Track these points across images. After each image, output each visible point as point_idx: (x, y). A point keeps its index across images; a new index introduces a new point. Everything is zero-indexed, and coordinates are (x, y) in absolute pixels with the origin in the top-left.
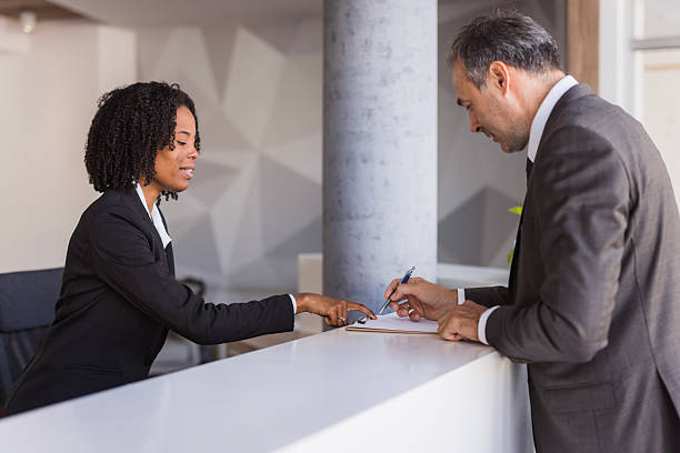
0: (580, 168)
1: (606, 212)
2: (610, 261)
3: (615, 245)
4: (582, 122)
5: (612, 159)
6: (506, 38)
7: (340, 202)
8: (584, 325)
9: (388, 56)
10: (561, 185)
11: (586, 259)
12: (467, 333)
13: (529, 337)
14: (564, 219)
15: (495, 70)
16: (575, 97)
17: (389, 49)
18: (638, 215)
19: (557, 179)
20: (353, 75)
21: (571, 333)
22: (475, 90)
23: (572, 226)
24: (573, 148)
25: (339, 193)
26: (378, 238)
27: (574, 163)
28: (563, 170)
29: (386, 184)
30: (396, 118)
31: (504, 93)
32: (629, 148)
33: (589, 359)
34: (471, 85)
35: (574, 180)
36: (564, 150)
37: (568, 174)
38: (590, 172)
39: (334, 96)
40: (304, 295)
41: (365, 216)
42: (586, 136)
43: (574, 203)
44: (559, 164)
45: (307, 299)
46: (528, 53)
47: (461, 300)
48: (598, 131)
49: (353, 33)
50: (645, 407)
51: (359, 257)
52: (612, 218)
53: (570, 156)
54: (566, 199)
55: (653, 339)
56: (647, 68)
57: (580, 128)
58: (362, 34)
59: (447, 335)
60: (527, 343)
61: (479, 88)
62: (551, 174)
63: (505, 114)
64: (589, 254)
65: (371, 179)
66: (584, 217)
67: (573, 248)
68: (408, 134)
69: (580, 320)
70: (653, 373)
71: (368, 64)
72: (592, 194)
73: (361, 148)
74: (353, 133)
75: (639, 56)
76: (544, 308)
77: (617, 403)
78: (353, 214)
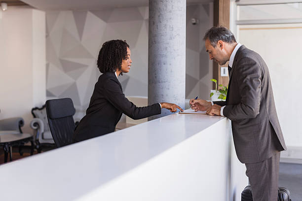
0: (249, 68)
1: (257, 79)
2: (259, 92)
3: (259, 88)
4: (248, 56)
5: (257, 65)
6: (222, 34)
7: (156, 77)
8: (254, 108)
9: (172, 30)
10: (244, 73)
11: (253, 91)
12: (217, 113)
13: (238, 112)
14: (246, 81)
15: (220, 43)
16: (242, 49)
17: (172, 28)
18: (263, 80)
19: (243, 71)
20: (161, 36)
21: (251, 110)
22: (213, 48)
23: (248, 83)
24: (247, 63)
25: (156, 74)
26: (169, 89)
27: (247, 67)
28: (244, 69)
29: (171, 72)
30: (175, 50)
31: (222, 49)
32: (260, 63)
33: (255, 117)
34: (212, 46)
35: (248, 71)
36: (244, 64)
37: (246, 70)
38: (252, 69)
39: (154, 43)
40: (163, 103)
41: (164, 82)
42: (249, 59)
43: (248, 77)
44: (243, 67)
45: (164, 104)
46: (228, 38)
47: (213, 104)
48: (252, 58)
49: (161, 22)
50: (267, 130)
51: (162, 95)
52: (258, 80)
53: (246, 65)
54: (246, 77)
55: (268, 112)
56: (240, 29)
57: (248, 58)
58: (164, 22)
59: (210, 114)
60: (238, 114)
61: (214, 47)
62: (241, 70)
63: (222, 55)
64: (254, 90)
65: (167, 70)
66: (251, 80)
67: (249, 89)
68: (178, 55)
69: (253, 107)
70: (268, 121)
71: (166, 32)
72: (253, 75)
73: (163, 60)
74: (160, 55)
75: (238, 26)
76: (242, 104)
77: (260, 130)
78: (160, 81)
